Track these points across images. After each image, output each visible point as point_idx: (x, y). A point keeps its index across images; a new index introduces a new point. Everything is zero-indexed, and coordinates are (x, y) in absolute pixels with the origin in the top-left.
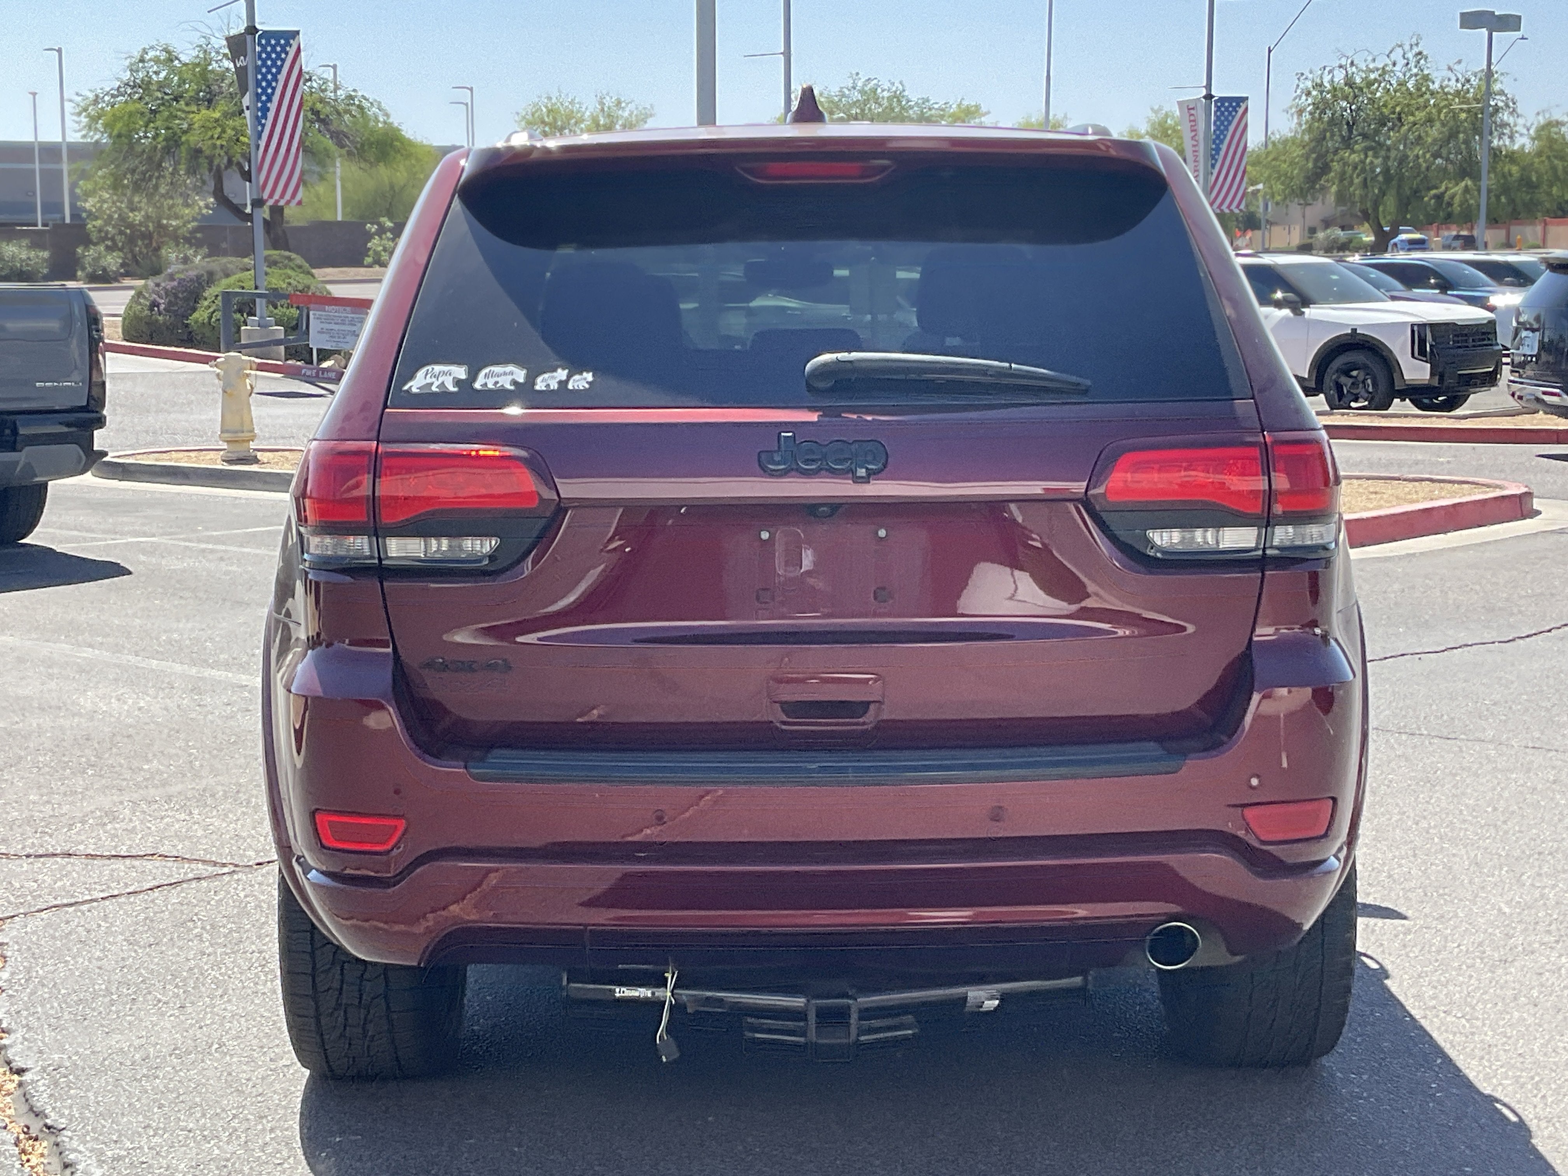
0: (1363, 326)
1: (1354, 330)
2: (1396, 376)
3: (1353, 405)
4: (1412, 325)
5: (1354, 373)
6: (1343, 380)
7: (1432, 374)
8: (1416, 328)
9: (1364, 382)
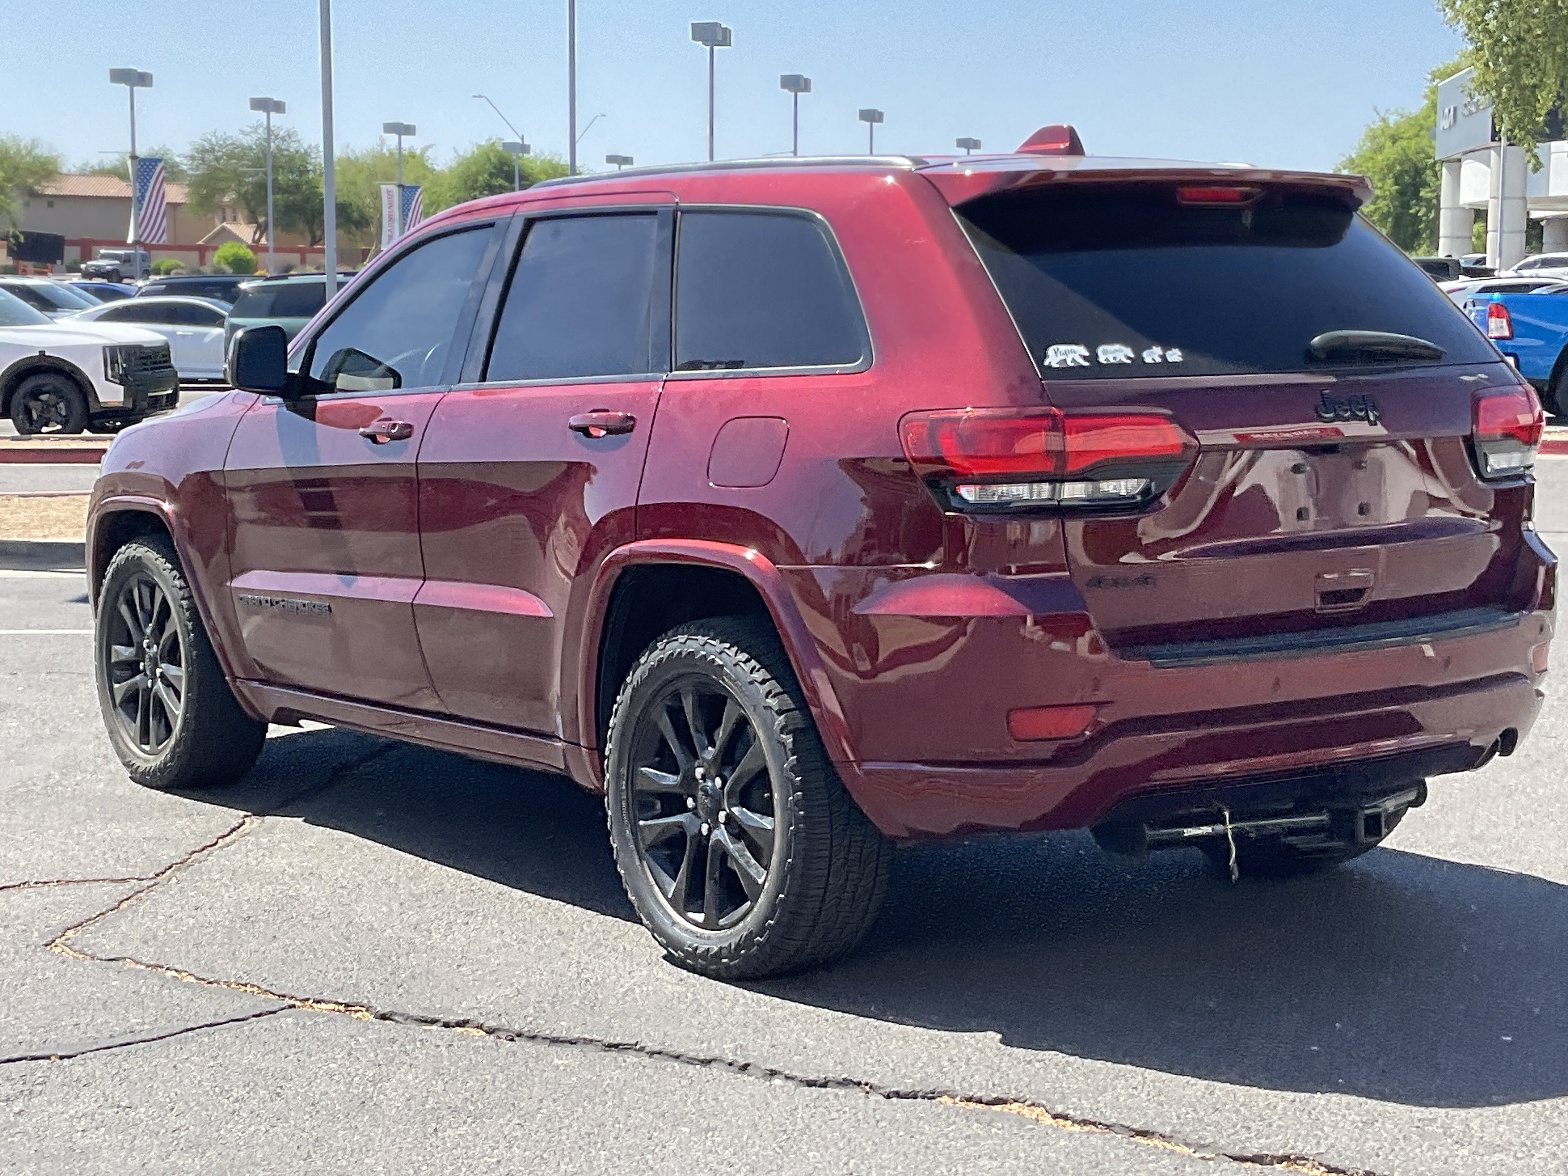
0: (52, 349)
1: (42, 353)
2: (90, 399)
3: (44, 429)
4: (104, 348)
5: (44, 397)
6: (32, 404)
7: (125, 396)
8: (107, 351)
9: (55, 406)
